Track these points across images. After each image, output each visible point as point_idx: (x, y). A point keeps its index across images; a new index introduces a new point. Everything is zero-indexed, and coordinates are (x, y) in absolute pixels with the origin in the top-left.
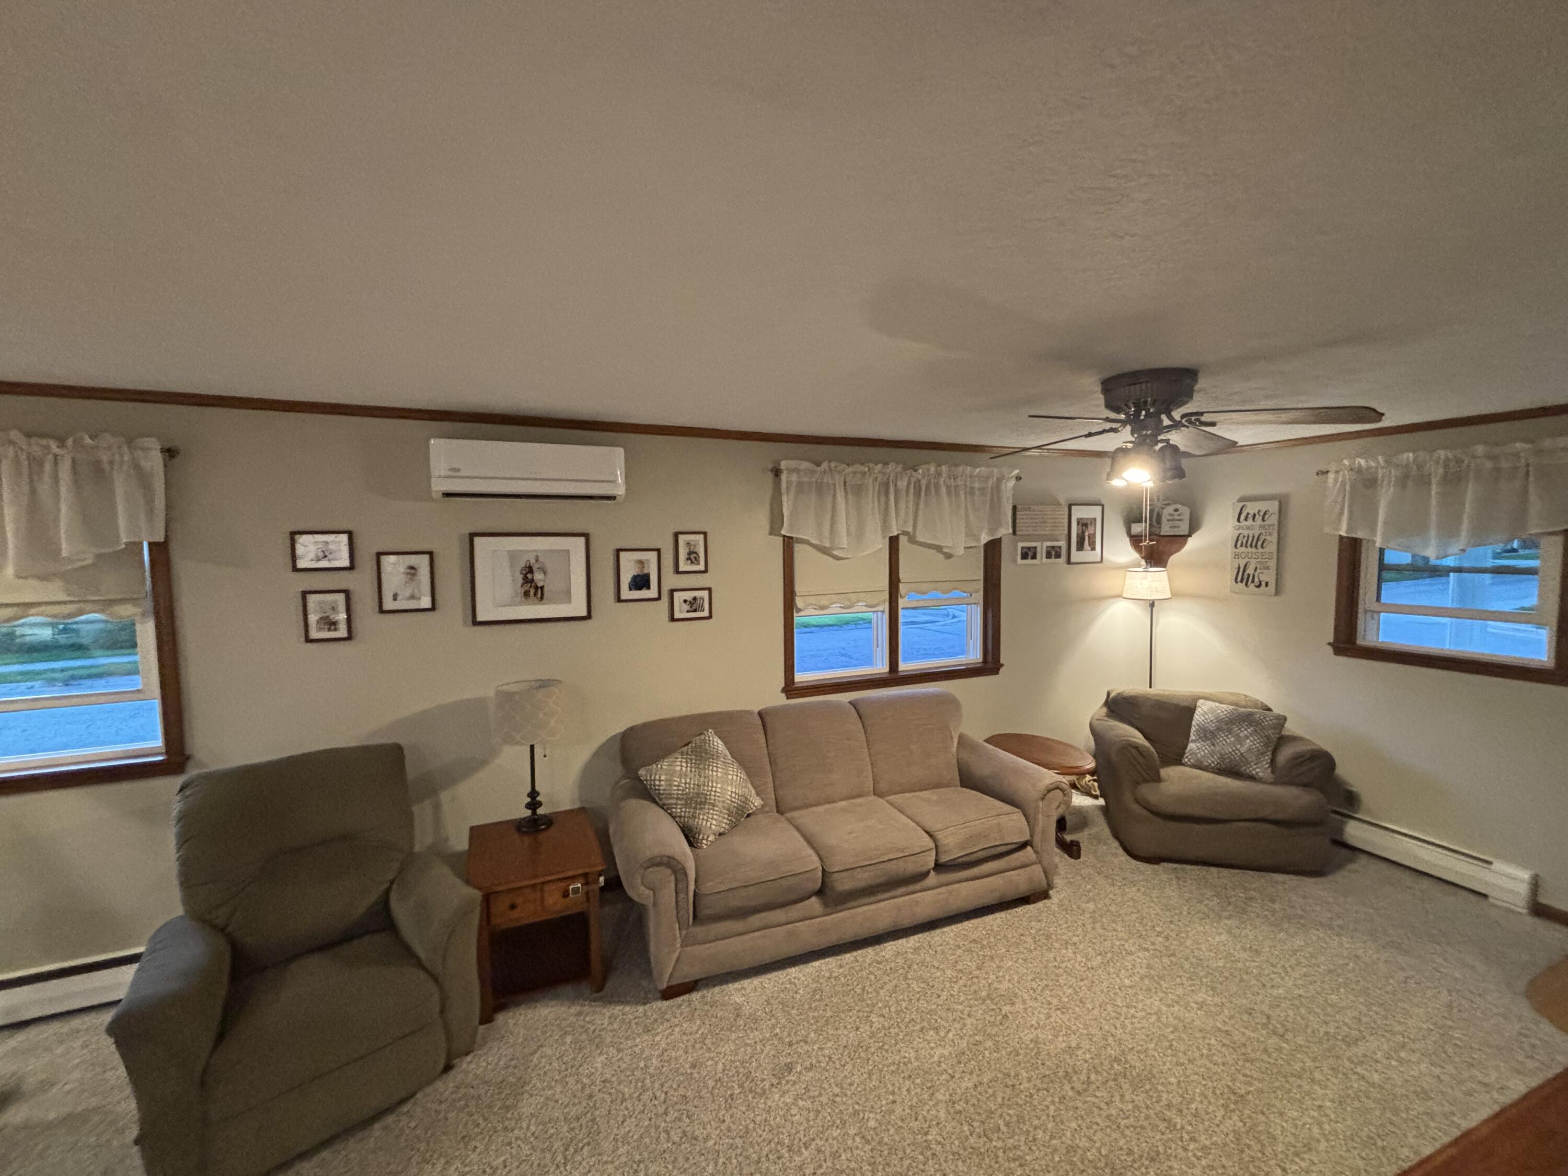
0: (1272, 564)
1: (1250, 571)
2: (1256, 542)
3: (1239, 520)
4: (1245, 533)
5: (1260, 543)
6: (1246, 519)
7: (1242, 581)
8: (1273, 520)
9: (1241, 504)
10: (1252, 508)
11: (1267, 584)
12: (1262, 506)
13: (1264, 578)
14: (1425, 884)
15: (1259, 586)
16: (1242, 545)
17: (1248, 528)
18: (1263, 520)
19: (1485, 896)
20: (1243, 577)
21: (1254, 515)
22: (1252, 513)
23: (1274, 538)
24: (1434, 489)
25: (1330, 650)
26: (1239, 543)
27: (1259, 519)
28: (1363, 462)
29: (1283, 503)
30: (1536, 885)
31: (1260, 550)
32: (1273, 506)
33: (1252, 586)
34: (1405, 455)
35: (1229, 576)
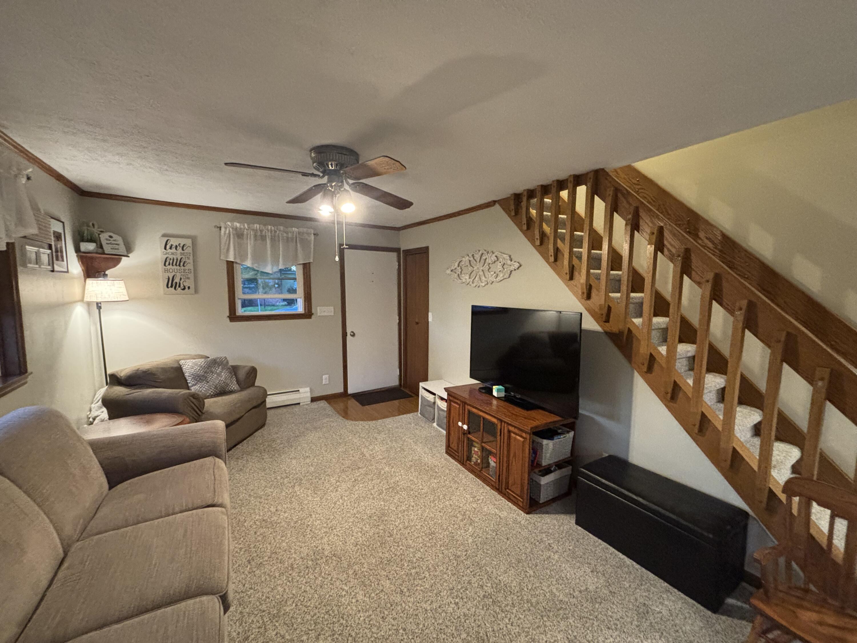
0: (191, 276)
1: (177, 280)
2: (180, 263)
3: (165, 248)
4: (171, 257)
5: (182, 264)
6: (171, 248)
7: (172, 286)
8: (189, 250)
9: (166, 239)
10: (174, 242)
11: (189, 288)
12: (182, 241)
13: (187, 284)
15: (184, 289)
16: (169, 264)
17: (172, 254)
18: (183, 250)
19: (299, 404)
20: (172, 284)
21: (176, 247)
22: (175, 244)
23: (191, 261)
25: (228, 319)
26: (167, 263)
27: (180, 250)
28: (238, 225)
29: (194, 239)
30: (311, 391)
31: (182, 268)
32: (188, 242)
33: (179, 290)
34: (255, 225)
35: (162, 284)
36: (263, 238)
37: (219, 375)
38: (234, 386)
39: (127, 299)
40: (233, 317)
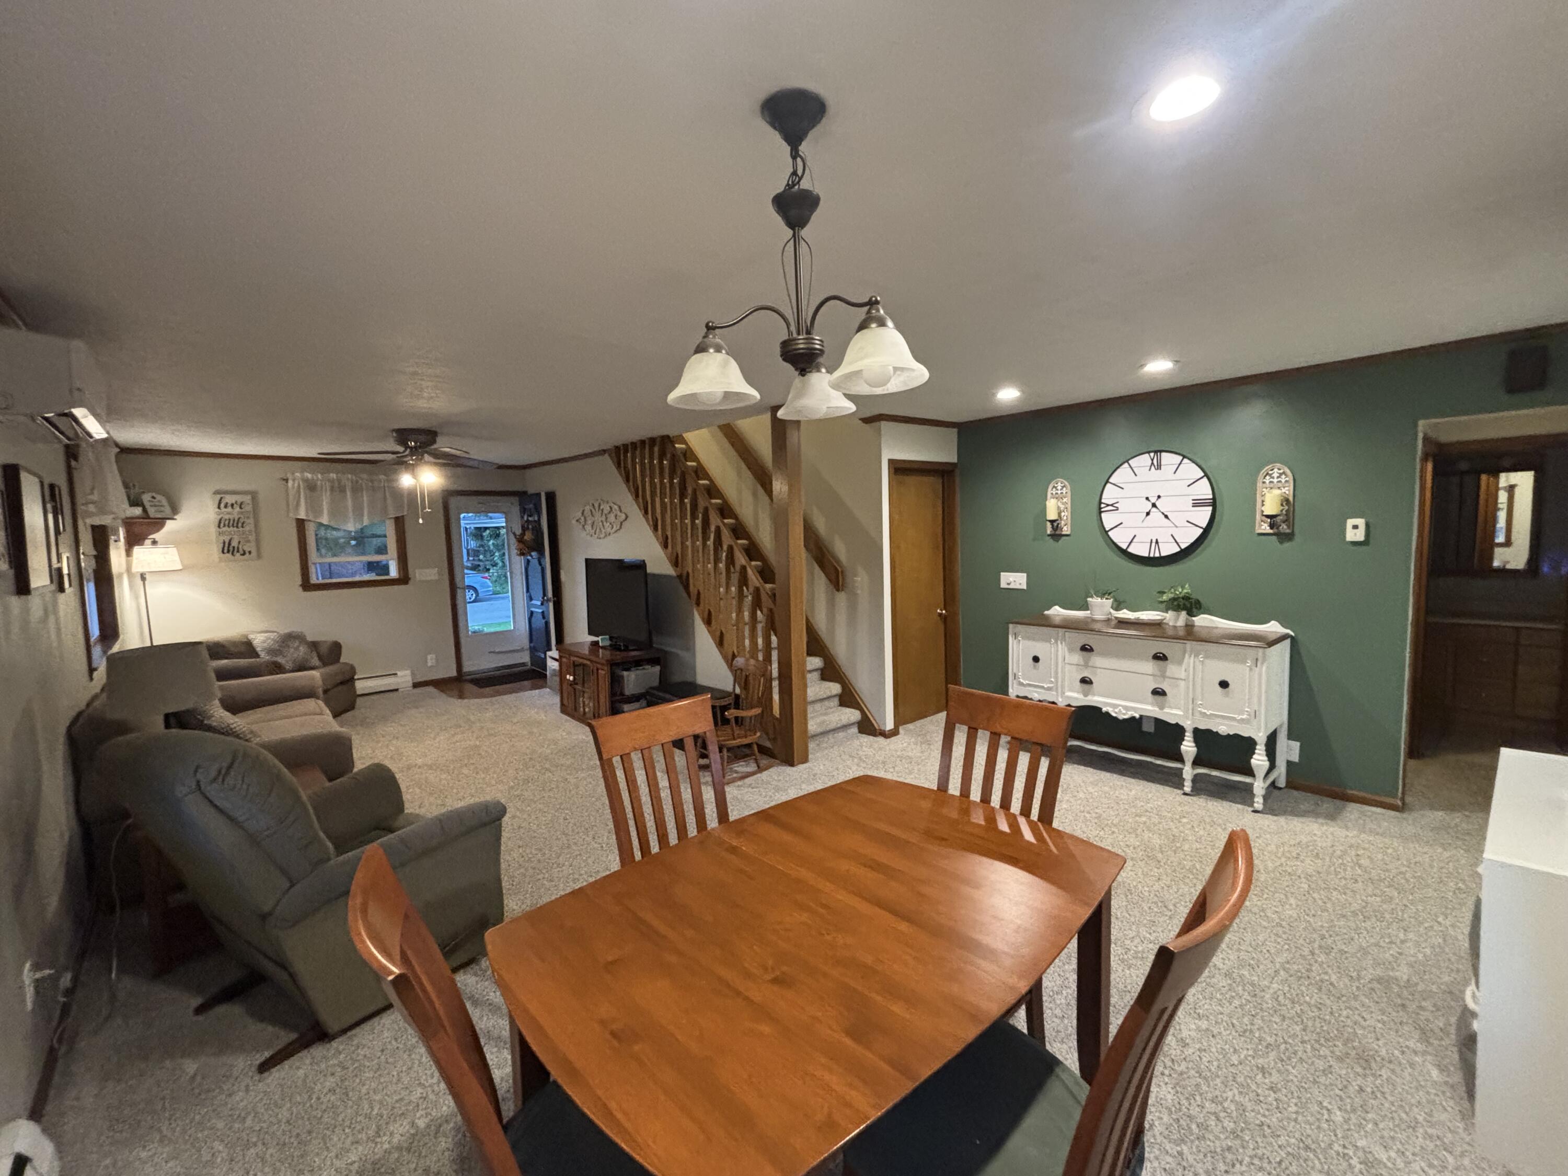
0: (252, 538)
1: (234, 544)
2: (236, 523)
3: (219, 508)
4: (227, 517)
5: (240, 525)
6: (226, 507)
7: (228, 552)
8: (249, 508)
9: (219, 497)
10: (229, 499)
11: (250, 552)
12: (239, 498)
13: (247, 549)
14: (373, 697)
15: (244, 554)
16: (224, 526)
17: (228, 513)
18: (241, 508)
19: (397, 690)
20: (228, 549)
21: (232, 505)
22: (230, 503)
23: (251, 521)
24: (348, 493)
25: (301, 589)
26: (222, 525)
27: (237, 509)
28: (309, 476)
29: (254, 495)
30: (413, 674)
31: (241, 529)
32: (247, 499)
33: (238, 555)
34: (331, 475)
35: (215, 550)
36: (342, 490)
37: (297, 649)
38: (315, 661)
39: (180, 567)
40: (307, 585)
